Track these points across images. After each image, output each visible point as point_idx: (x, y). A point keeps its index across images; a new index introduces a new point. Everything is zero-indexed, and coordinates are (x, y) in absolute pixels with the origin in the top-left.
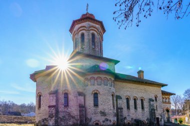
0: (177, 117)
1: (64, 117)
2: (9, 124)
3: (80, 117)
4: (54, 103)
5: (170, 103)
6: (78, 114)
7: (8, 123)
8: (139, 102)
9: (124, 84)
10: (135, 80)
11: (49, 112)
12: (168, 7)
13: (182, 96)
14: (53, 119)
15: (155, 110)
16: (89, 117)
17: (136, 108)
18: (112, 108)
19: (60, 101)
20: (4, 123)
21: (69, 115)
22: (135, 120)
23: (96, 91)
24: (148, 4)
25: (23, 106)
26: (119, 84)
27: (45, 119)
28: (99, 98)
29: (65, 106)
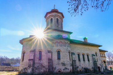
0: (111, 66)
1: (38, 66)
3: (49, 67)
4: (32, 58)
5: (106, 57)
6: (48, 65)
8: (86, 57)
9: (76, 45)
11: (29, 63)
12: (97, 6)
14: (31, 68)
15: (96, 62)
16: (54, 66)
17: (84, 60)
18: (69, 61)
19: (36, 56)
21: (42, 65)
23: (59, 50)
24: (86, 5)
26: (73, 45)
27: (26, 68)
28: (61, 54)
29: (39, 59)
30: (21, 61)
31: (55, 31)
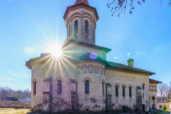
0: (162, 104)
1: (57, 102)
2: (7, 109)
3: (72, 103)
4: (48, 90)
5: (157, 91)
6: (70, 100)
7: (6, 107)
8: (127, 90)
9: (115, 72)
10: (125, 68)
11: (44, 98)
13: (169, 85)
14: (48, 104)
15: (142, 97)
16: (80, 103)
17: (124, 95)
18: (102, 95)
19: (54, 88)
20: (3, 107)
21: (62, 101)
22: (123, 107)
23: (87, 79)
25: (19, 92)
26: (110, 72)
27: (40, 104)
28: (90, 86)
29: (58, 93)
30: (32, 94)
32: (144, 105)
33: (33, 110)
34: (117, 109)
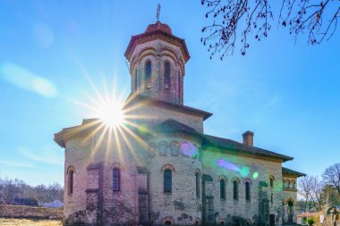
0: (307, 214)
1: (113, 209)
2: (16, 220)
3: (140, 210)
4: (95, 186)
5: (296, 191)
7: (15, 218)
8: (242, 188)
11: (87, 200)
12: (298, 21)
13: (320, 179)
14: (95, 212)
15: (268, 202)
16: (155, 210)
17: (236, 197)
18: (195, 197)
19: (106, 182)
20: (10, 217)
21: (122, 205)
22: (234, 218)
23: (167, 167)
24: (263, 16)
25: (40, 189)
26: (209, 155)
27: (81, 212)
28: (173, 179)
29: (114, 191)
30: (66, 193)
31: (157, 108)
32: (272, 216)
33: (67, 222)
34: (222, 223)
